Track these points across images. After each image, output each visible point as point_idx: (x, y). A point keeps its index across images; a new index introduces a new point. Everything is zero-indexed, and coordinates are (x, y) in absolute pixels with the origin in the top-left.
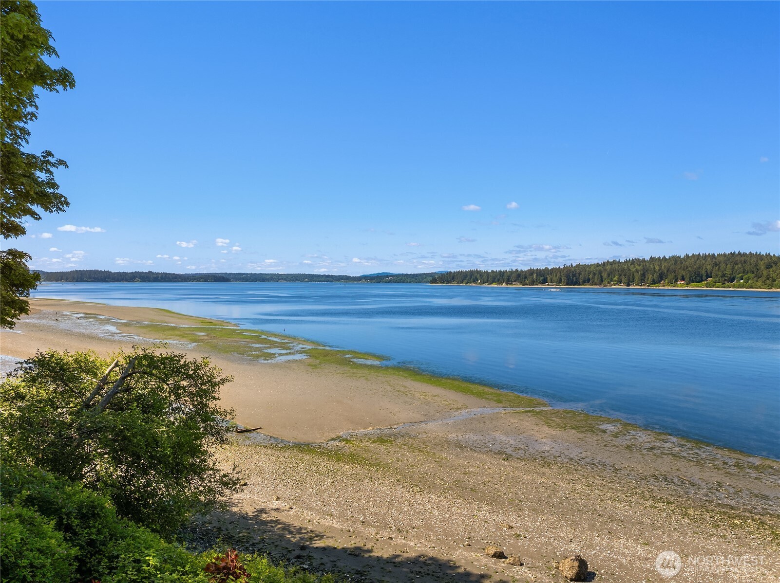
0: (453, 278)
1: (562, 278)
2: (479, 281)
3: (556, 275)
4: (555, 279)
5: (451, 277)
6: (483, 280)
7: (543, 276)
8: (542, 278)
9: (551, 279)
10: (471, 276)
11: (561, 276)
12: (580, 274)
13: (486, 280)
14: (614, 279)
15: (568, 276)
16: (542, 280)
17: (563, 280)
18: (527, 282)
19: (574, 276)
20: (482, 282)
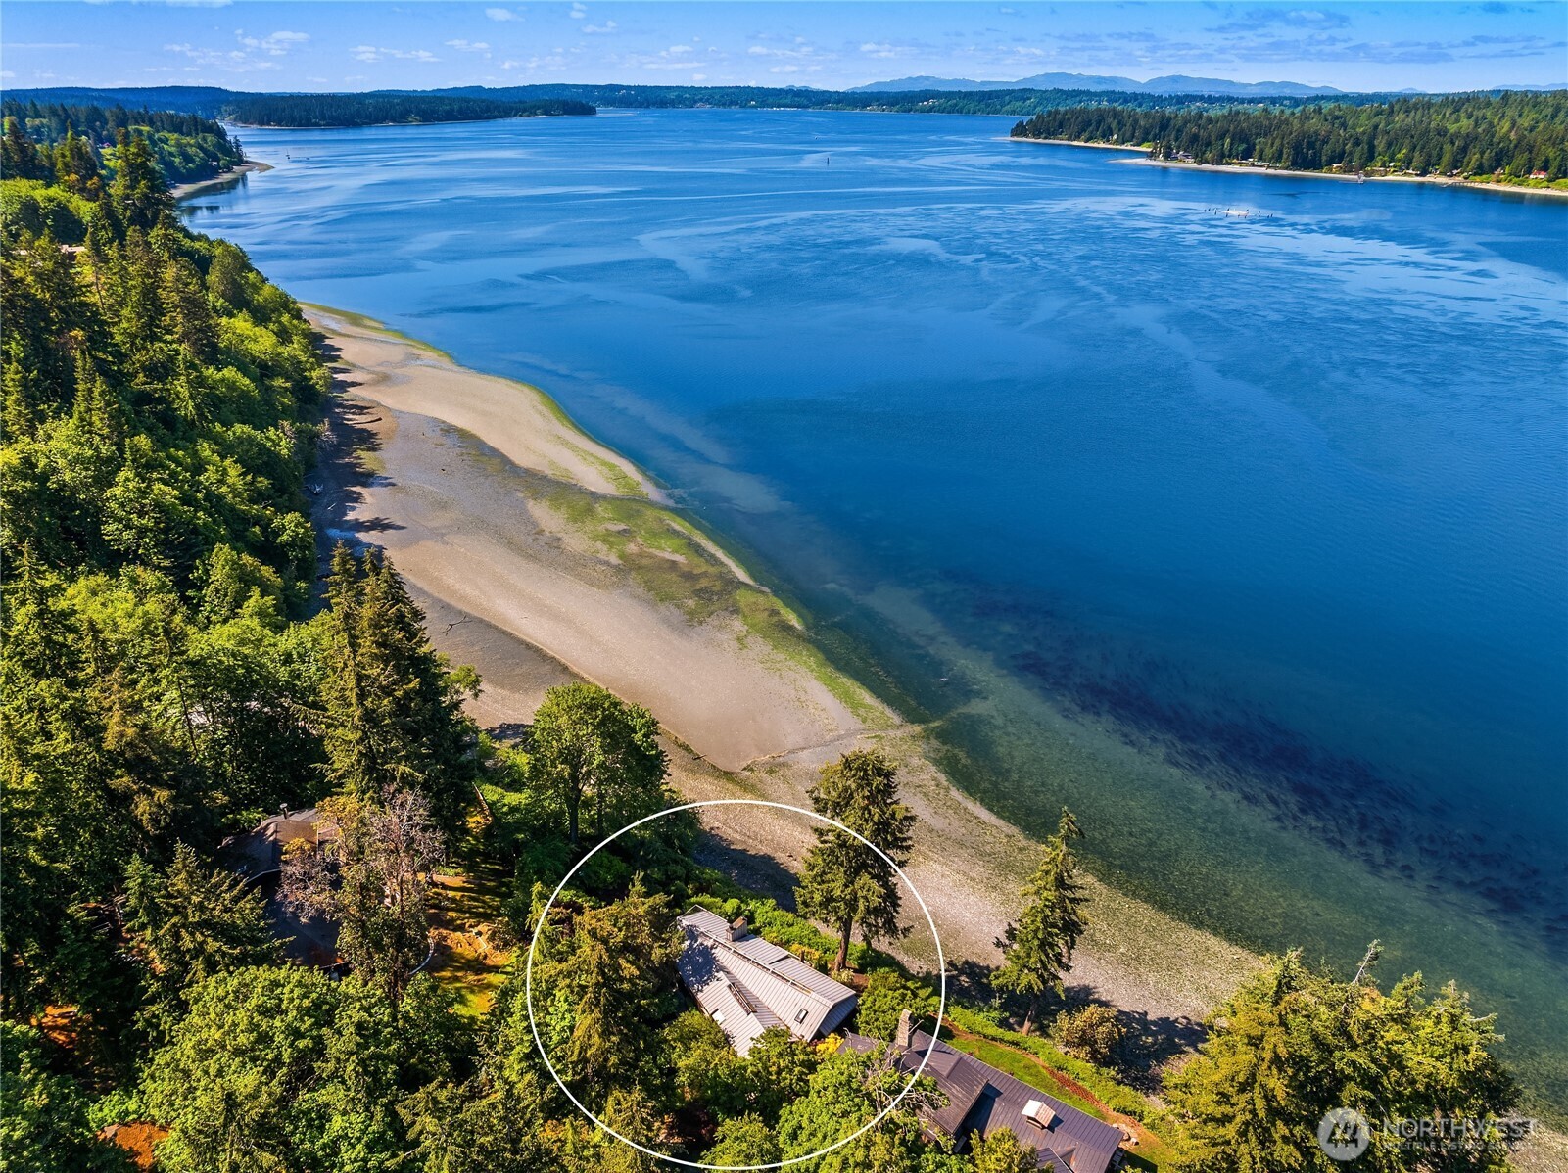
0: (1061, 126)
1: (1285, 151)
2: (1115, 137)
3: (1273, 144)
4: (1269, 152)
5: (1057, 124)
6: (1124, 135)
7: (1247, 142)
8: (1243, 146)
9: (1262, 151)
10: (1099, 123)
11: (1282, 145)
12: (1325, 142)
13: (1128, 134)
14: (1398, 155)
15: (1297, 148)
16: (1243, 151)
17: (1285, 156)
18: (1208, 155)
19: (1311, 145)
20: (1121, 140)
